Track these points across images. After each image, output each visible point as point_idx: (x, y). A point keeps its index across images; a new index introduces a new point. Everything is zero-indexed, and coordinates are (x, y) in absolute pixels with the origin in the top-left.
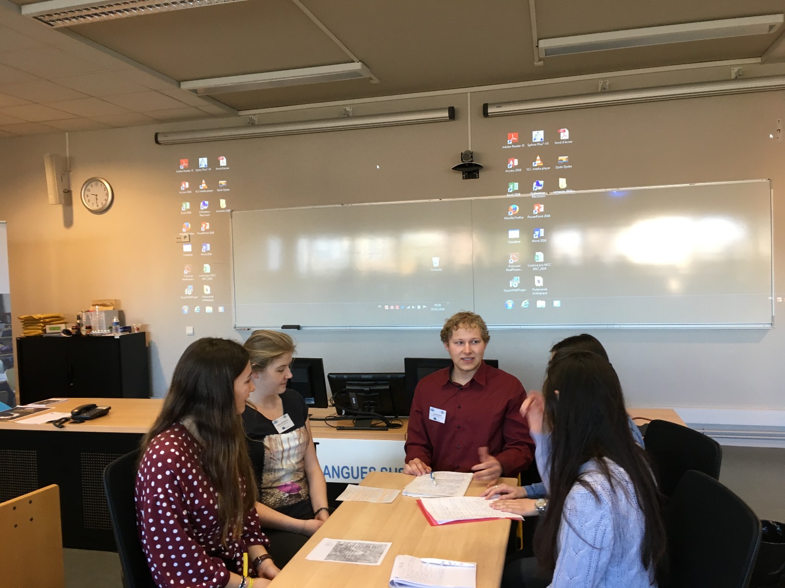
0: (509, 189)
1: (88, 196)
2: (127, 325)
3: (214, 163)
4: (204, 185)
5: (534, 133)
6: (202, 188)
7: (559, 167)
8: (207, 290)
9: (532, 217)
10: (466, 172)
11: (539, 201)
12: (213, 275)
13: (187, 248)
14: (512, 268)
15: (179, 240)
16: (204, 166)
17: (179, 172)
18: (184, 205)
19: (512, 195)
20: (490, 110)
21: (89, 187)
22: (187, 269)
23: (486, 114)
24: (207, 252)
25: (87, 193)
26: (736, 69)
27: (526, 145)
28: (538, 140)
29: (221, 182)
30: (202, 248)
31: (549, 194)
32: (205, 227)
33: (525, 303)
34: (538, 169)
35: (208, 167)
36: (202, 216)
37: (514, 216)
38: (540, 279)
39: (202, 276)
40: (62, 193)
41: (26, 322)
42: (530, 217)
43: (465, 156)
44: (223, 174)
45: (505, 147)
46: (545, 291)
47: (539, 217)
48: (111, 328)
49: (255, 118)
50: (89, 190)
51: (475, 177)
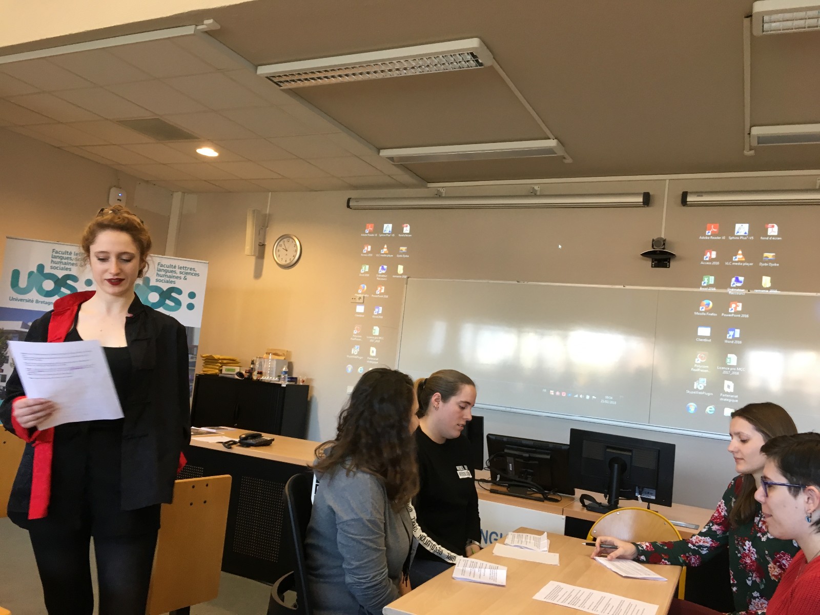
0: (703, 282)
1: (279, 251)
2: (294, 376)
3: (397, 229)
4: (385, 250)
5: (738, 226)
6: (383, 252)
7: (763, 265)
8: (373, 352)
9: (727, 315)
10: (656, 260)
11: (737, 298)
12: (380, 338)
13: (360, 309)
14: (698, 368)
15: (353, 301)
16: (388, 232)
17: (364, 235)
18: (364, 267)
19: (706, 289)
20: (689, 199)
21: (282, 243)
22: (357, 330)
23: (684, 202)
24: (378, 314)
25: (279, 248)
27: (727, 238)
28: (742, 233)
29: (401, 248)
30: (375, 310)
31: (749, 293)
32: (380, 290)
33: (710, 408)
34: (739, 264)
35: (392, 233)
36: (379, 279)
37: (705, 312)
38: (731, 384)
39: (370, 337)
40: (258, 246)
41: (207, 360)
42: (725, 315)
43: (655, 243)
44: (405, 241)
45: (703, 238)
46: (735, 399)
47: (735, 316)
48: (279, 376)
49: (442, 191)
50: (281, 246)
51: (666, 267)
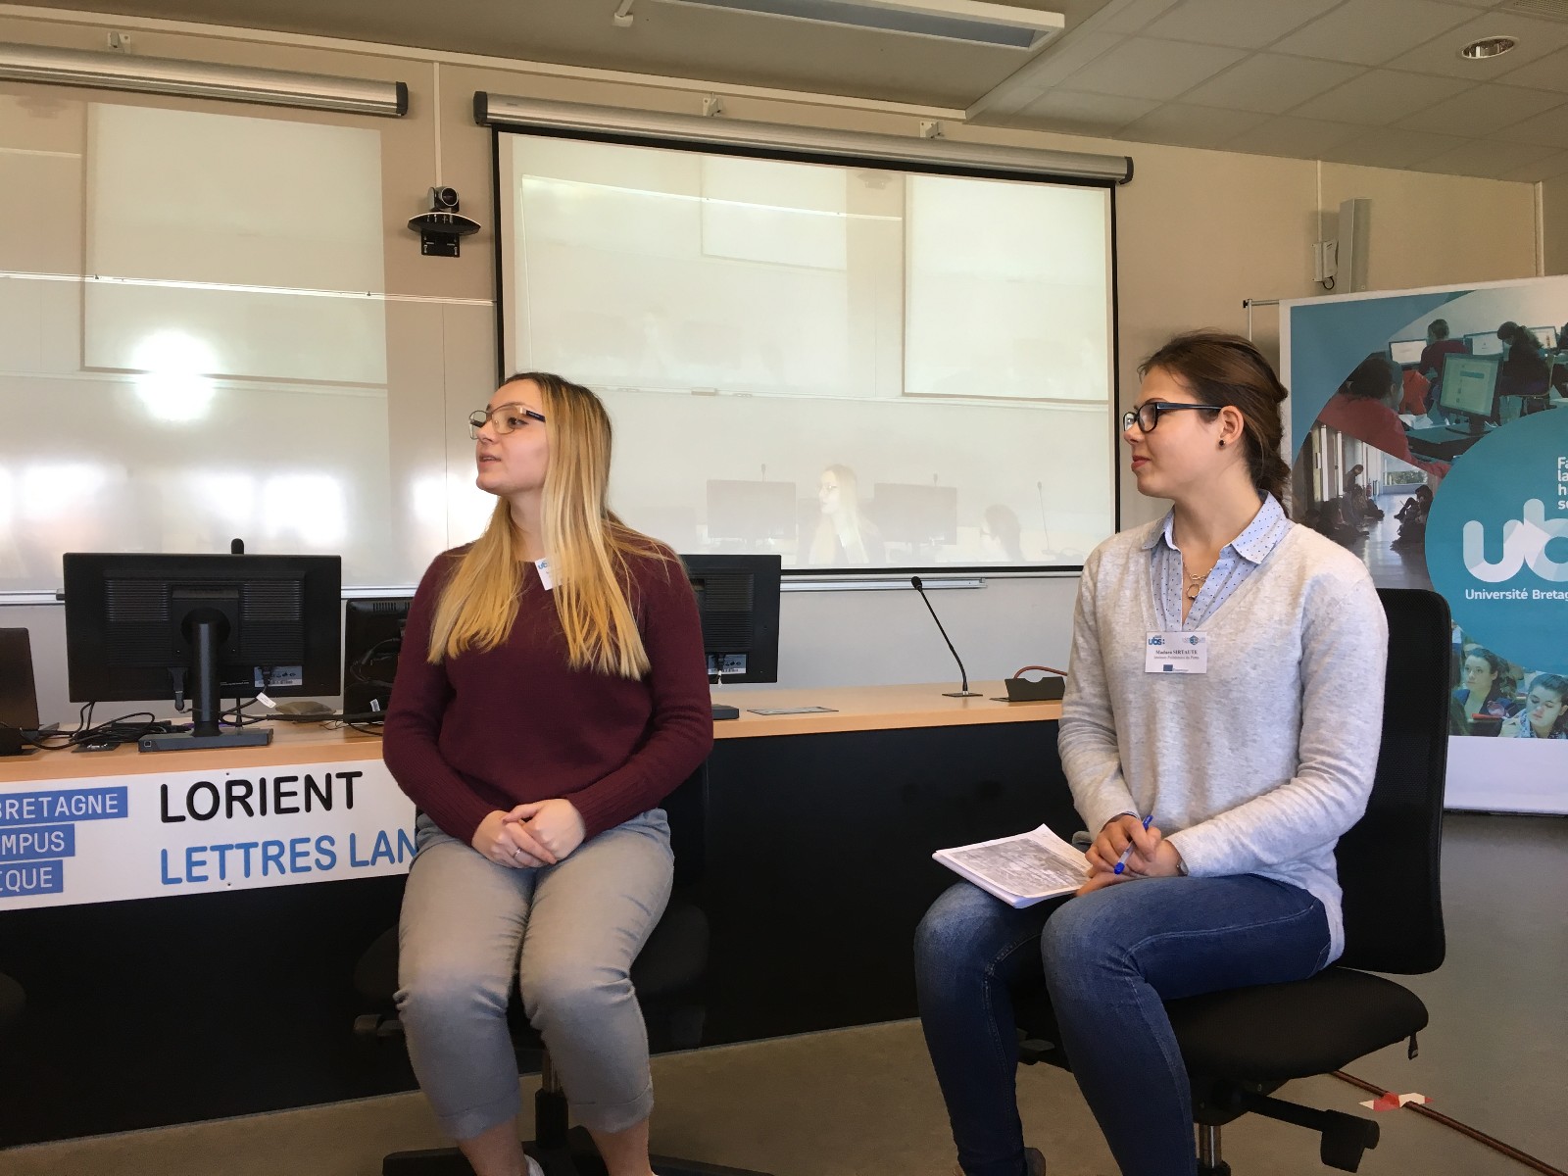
10: (433, 237)
20: (491, 109)
23: (480, 115)
26: (928, 125)
43: (434, 198)
51: (451, 254)
